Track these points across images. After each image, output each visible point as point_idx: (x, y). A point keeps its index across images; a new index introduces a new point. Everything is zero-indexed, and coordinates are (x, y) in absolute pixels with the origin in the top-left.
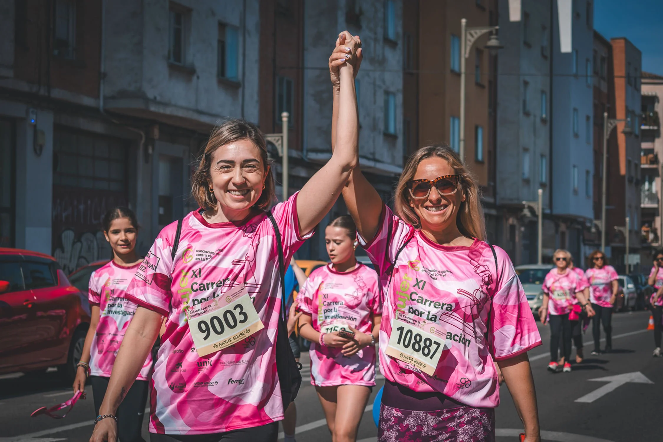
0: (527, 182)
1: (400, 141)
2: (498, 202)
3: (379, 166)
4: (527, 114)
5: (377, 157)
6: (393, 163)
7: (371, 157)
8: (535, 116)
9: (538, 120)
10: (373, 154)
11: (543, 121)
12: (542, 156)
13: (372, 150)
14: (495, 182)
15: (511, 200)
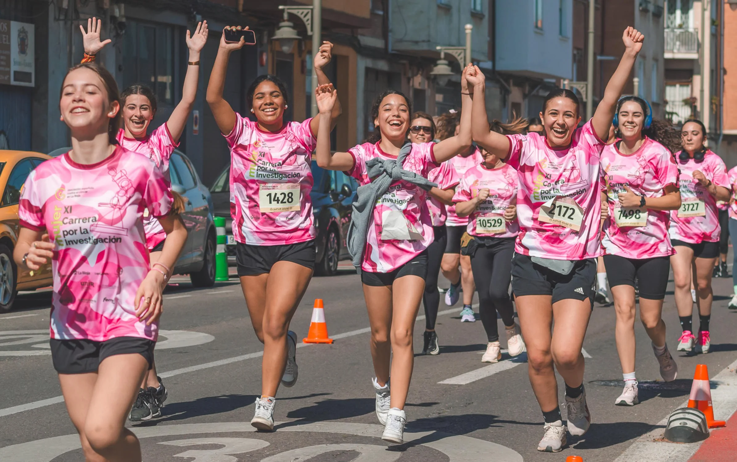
0: (445, 9)
2: (392, 47)
14: (385, 9)
15: (416, 42)
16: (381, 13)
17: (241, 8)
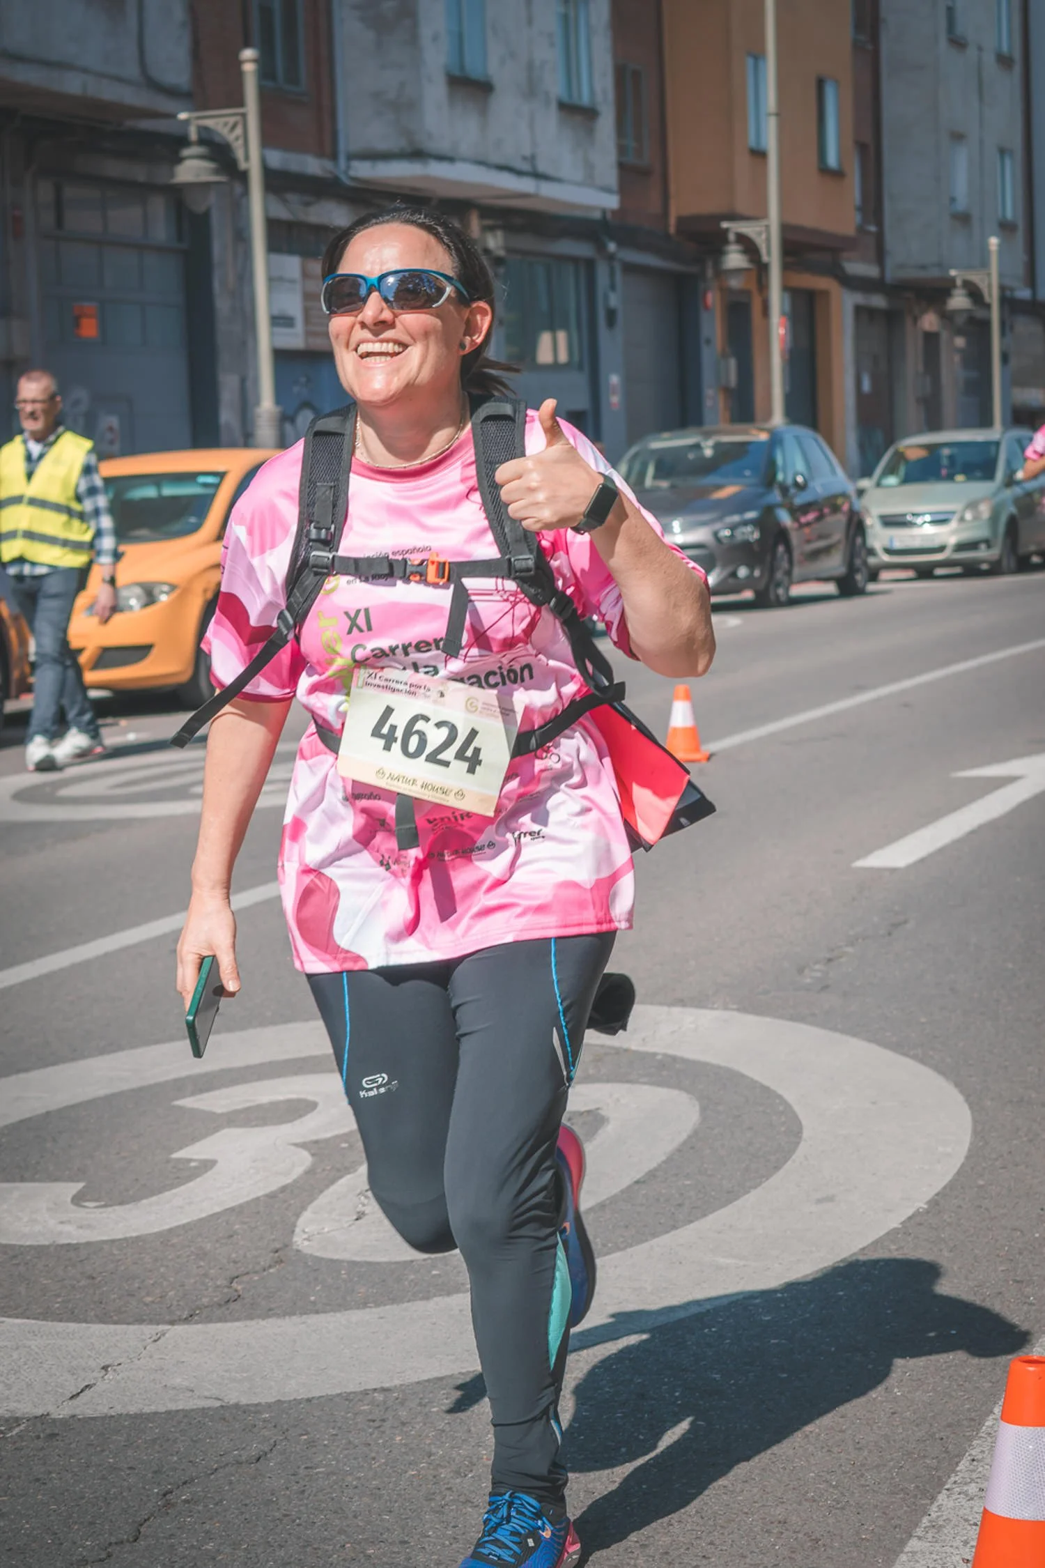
0: (964, 219)
1: (606, 124)
2: (891, 275)
3: (548, 190)
4: (958, 43)
5: (542, 167)
6: (589, 181)
7: (525, 167)
8: (980, 49)
9: (989, 59)
10: (532, 159)
11: (1004, 61)
12: (1002, 152)
13: (527, 152)
14: (880, 223)
15: (923, 267)
16: (873, 228)
17: (672, 230)
